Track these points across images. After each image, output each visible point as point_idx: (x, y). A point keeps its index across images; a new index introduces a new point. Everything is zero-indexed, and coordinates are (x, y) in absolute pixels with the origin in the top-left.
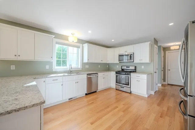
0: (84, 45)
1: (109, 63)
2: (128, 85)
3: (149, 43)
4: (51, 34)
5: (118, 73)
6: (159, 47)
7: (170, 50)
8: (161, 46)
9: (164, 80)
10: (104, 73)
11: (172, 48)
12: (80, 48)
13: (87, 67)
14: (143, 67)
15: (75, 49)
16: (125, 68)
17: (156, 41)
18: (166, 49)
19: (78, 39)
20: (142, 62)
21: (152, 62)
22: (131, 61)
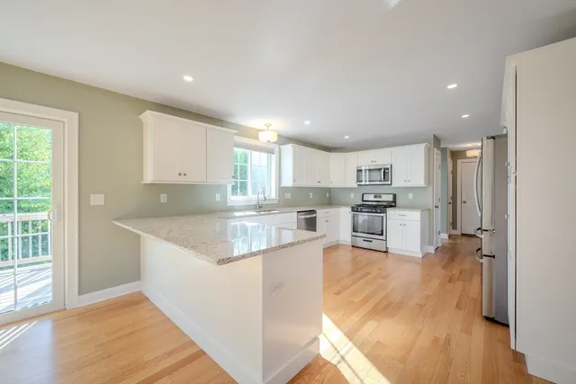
0: (282, 147)
1: (330, 188)
2: (382, 234)
3: (424, 145)
4: (223, 126)
5: (356, 209)
6: (444, 151)
7: (466, 157)
8: (446, 148)
9: (454, 225)
10: (326, 210)
11: (469, 154)
12: (273, 153)
13: (288, 196)
14: (411, 196)
15: (264, 155)
16: (371, 198)
17: (437, 140)
18: (457, 155)
19: (279, 136)
20: (409, 185)
21: (429, 183)
22: (386, 183)
